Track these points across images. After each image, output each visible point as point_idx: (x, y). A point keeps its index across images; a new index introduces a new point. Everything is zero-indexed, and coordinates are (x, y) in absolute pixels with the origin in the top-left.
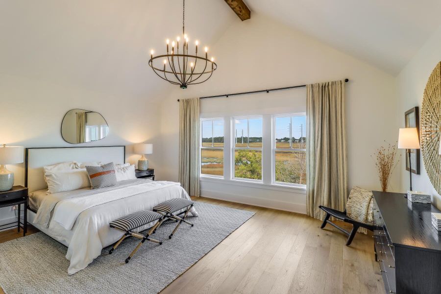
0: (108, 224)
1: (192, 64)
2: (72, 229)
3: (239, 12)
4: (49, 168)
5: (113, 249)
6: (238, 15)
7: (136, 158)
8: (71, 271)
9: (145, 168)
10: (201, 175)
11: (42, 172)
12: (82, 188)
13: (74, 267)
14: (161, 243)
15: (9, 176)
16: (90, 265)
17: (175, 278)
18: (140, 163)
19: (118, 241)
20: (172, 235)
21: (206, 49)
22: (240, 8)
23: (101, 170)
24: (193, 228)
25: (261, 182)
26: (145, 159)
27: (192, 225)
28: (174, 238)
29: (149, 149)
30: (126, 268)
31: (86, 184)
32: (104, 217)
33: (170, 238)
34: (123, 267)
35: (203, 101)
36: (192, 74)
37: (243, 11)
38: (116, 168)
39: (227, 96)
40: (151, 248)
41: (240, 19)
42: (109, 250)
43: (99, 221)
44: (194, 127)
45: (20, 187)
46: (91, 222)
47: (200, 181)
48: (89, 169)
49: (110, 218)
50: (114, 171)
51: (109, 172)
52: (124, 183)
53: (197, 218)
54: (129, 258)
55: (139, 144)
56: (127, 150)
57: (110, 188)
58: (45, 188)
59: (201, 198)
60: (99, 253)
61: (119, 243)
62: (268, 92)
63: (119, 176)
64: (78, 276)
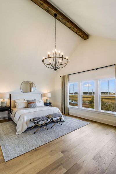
0: (29, 119)
1: (60, 61)
2: (19, 120)
3: (83, 37)
4: (17, 100)
5: (31, 129)
6: (83, 38)
7: (45, 98)
8: (17, 134)
9: (48, 102)
10: (69, 106)
11: (15, 101)
12: (25, 107)
13: (18, 132)
14: (47, 129)
15: (5, 102)
16: (23, 133)
17: (48, 142)
18: (46, 100)
19: (33, 126)
20: (52, 127)
21: (62, 54)
22: (83, 35)
23: (31, 102)
24: (61, 126)
25: (94, 110)
26: (48, 99)
27: (61, 125)
28: (53, 128)
29: (49, 95)
30: (33, 136)
31: (27, 106)
32: (28, 117)
33: (52, 128)
34: (33, 135)
35: (70, 76)
36: (61, 64)
37: (85, 36)
38: (37, 101)
39: (79, 73)
40: (44, 130)
41: (83, 40)
42: (29, 129)
43: (27, 118)
44: (66, 87)
45: (8, 106)
46: (24, 118)
47: (69, 108)
48: (27, 101)
49: (30, 118)
50: (36, 102)
51: (34, 102)
52: (39, 107)
53: (64, 122)
54: (35, 132)
55: (46, 93)
56: (42, 95)
57: (34, 108)
58: (15, 107)
59: (69, 115)
60: (26, 129)
61: (33, 127)
62: (97, 70)
63: (38, 104)
64: (18, 135)
